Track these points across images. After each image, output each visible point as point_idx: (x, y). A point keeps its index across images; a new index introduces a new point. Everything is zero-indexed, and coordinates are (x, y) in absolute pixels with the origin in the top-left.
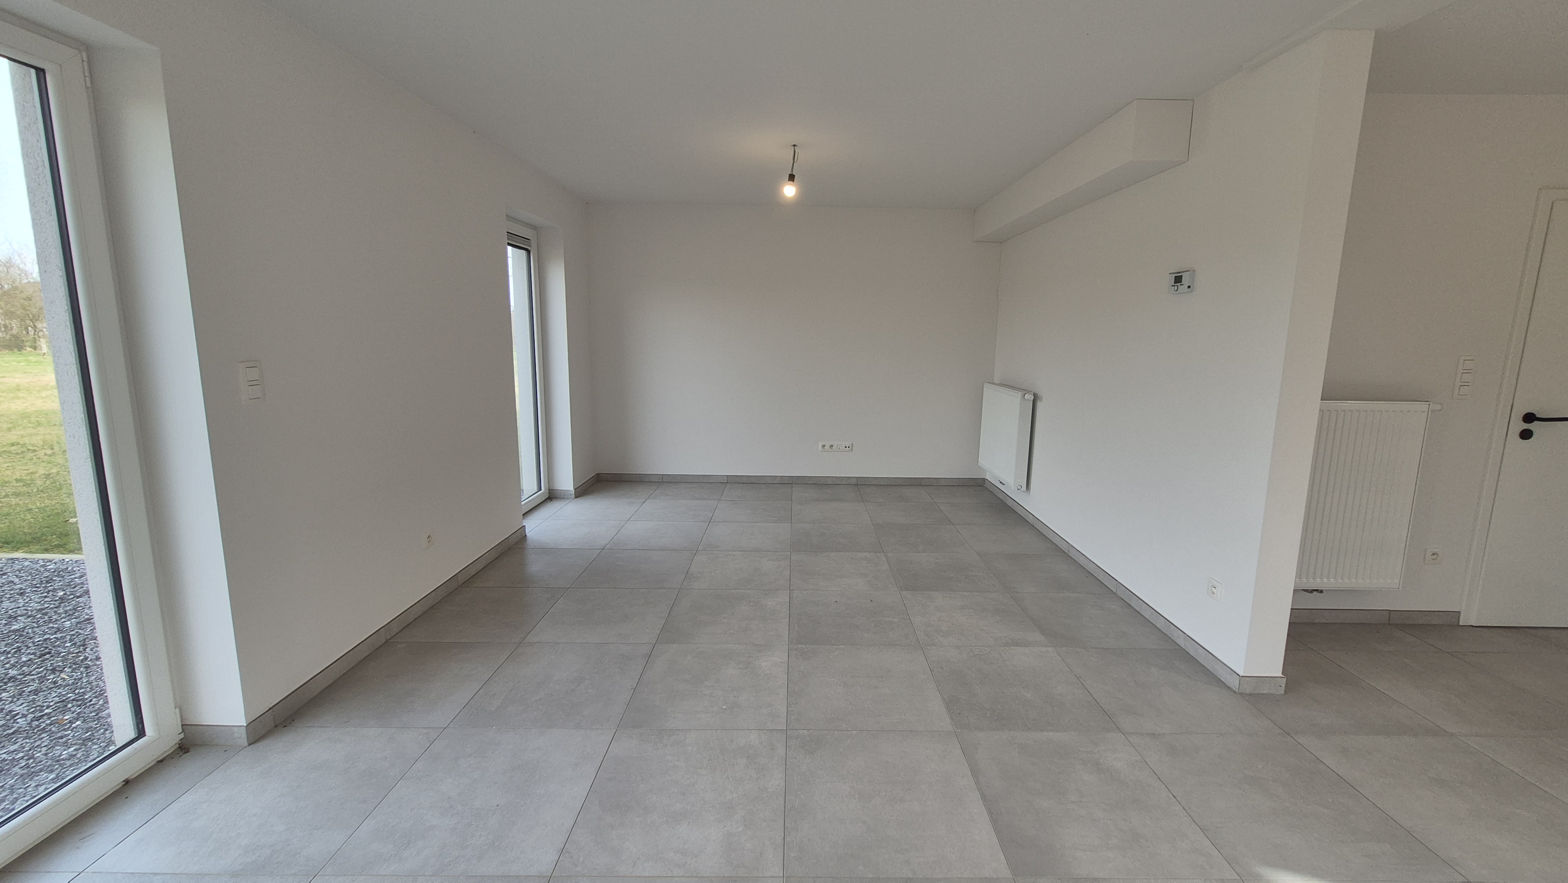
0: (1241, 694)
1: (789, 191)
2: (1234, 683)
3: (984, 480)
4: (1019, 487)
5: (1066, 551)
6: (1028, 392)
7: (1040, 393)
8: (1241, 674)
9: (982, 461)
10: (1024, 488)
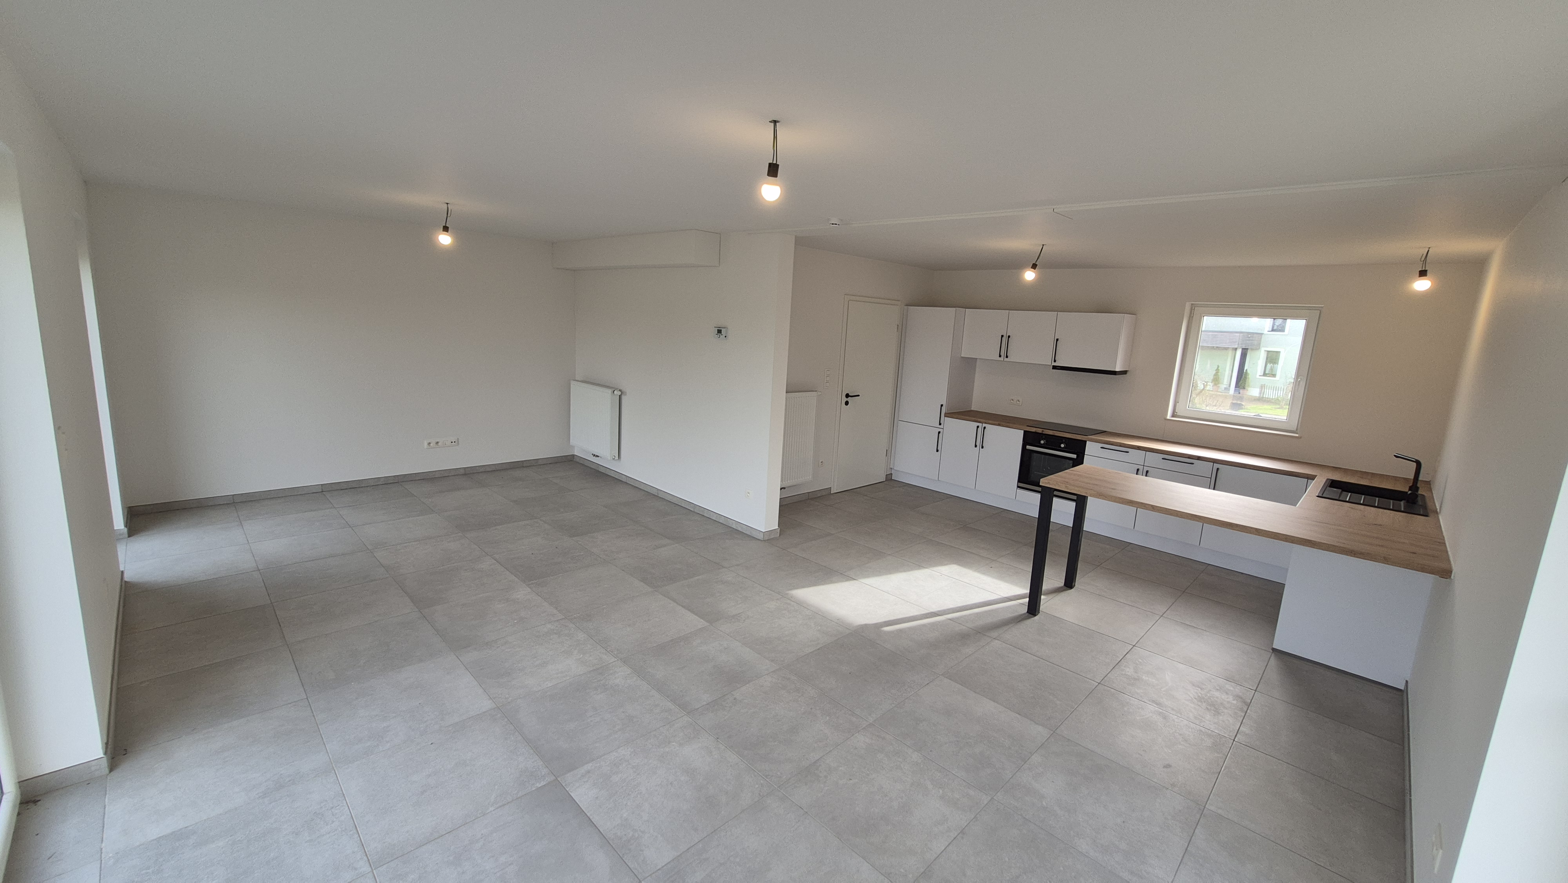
0: (764, 541)
1: (445, 240)
2: (761, 537)
3: (573, 456)
4: (614, 457)
5: (656, 494)
6: (616, 389)
7: (624, 390)
8: (764, 531)
9: (573, 442)
10: (617, 458)
